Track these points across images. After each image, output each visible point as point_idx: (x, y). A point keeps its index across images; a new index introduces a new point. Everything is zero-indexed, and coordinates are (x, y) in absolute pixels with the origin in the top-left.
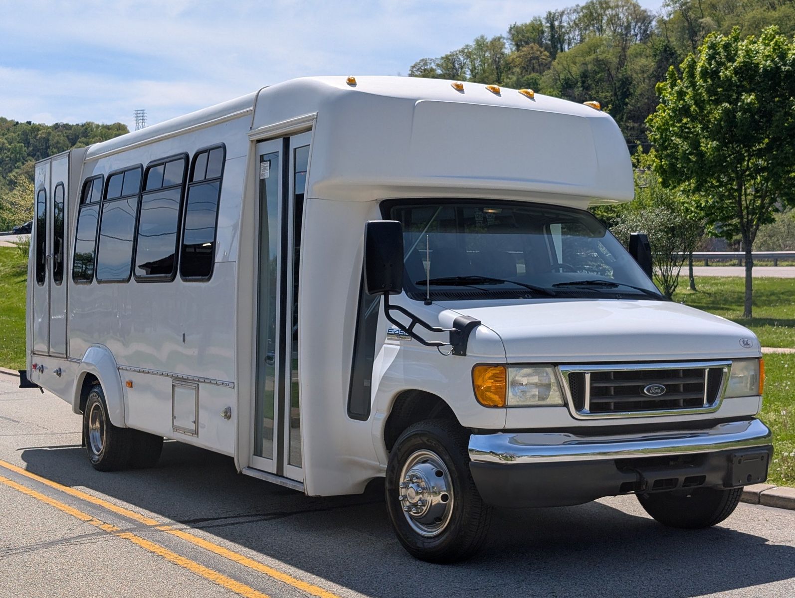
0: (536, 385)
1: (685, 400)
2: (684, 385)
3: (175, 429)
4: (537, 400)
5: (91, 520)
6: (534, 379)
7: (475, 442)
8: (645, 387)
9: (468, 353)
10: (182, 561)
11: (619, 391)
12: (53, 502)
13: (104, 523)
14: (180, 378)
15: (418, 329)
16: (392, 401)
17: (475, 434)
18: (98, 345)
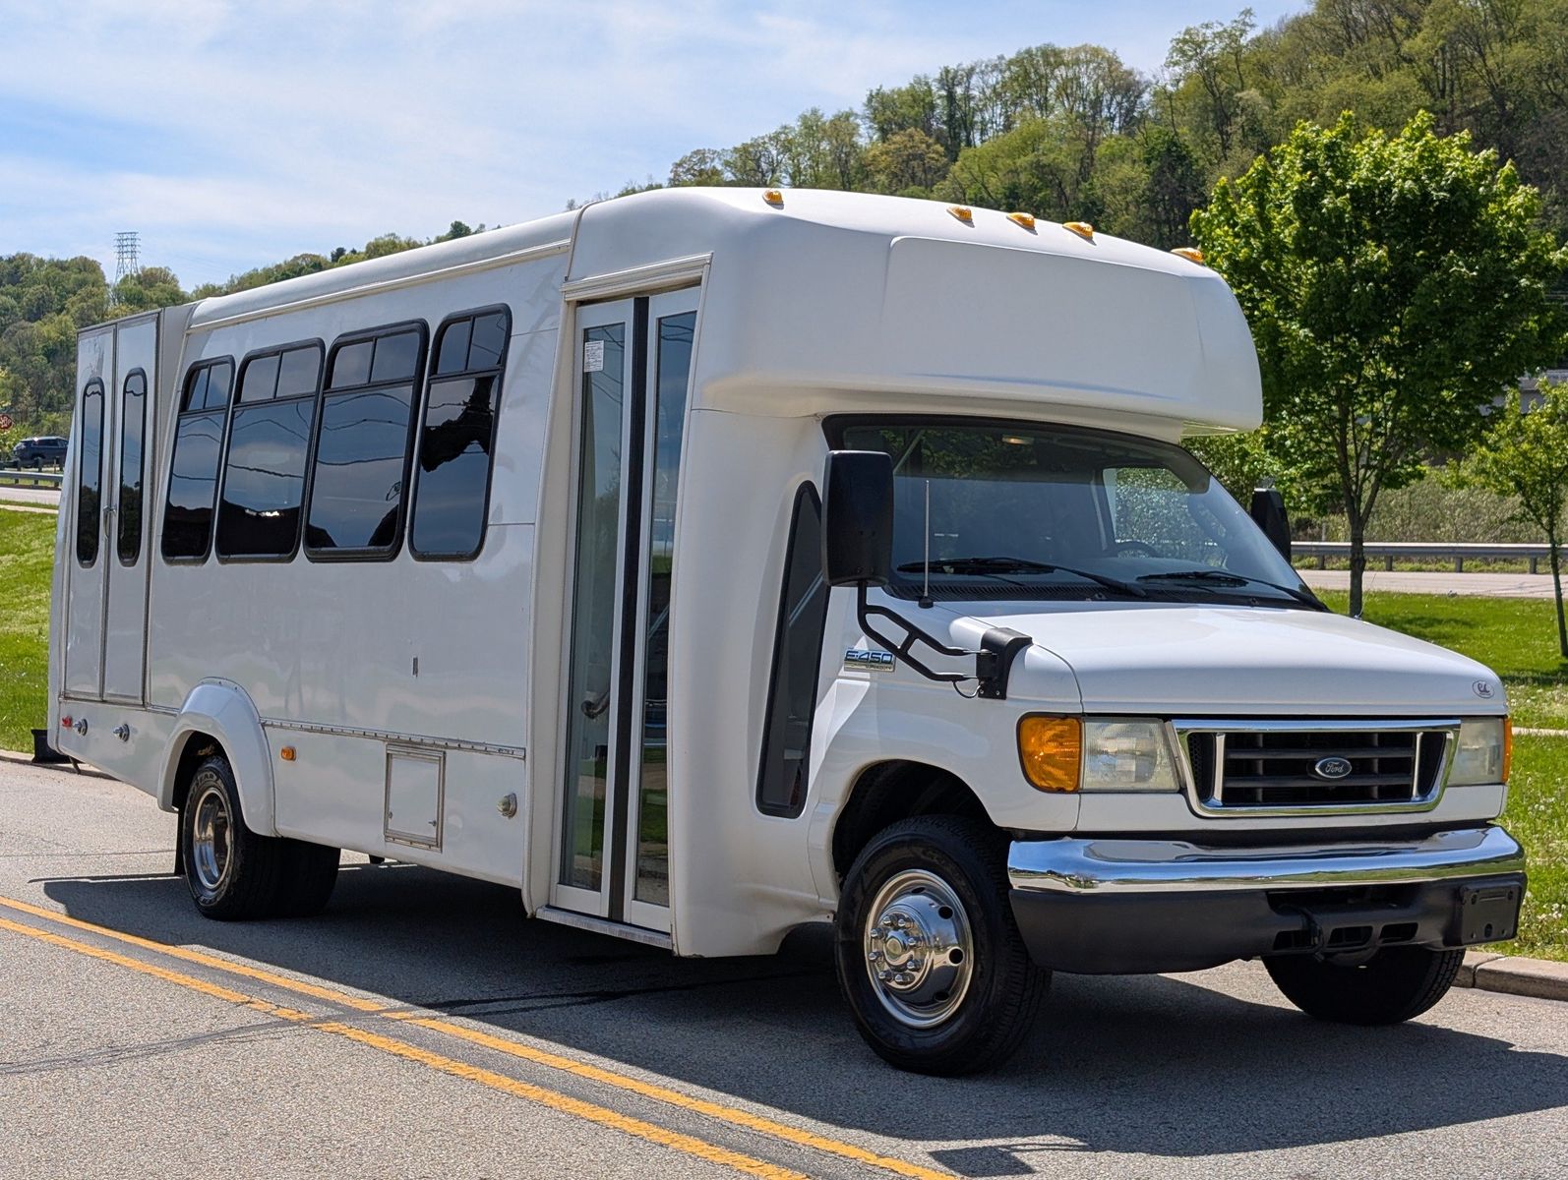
0: (1132, 754)
1: (1381, 789)
2: (1381, 761)
3: (390, 836)
4: (1133, 779)
5: (248, 1002)
6: (1126, 744)
7: (1018, 855)
8: (1317, 762)
9: (1008, 695)
10: (462, 1069)
11: (1273, 767)
12: (158, 971)
13: (278, 1006)
14: (406, 742)
15: (919, 649)
16: (852, 782)
17: (1018, 840)
18: (219, 680)
